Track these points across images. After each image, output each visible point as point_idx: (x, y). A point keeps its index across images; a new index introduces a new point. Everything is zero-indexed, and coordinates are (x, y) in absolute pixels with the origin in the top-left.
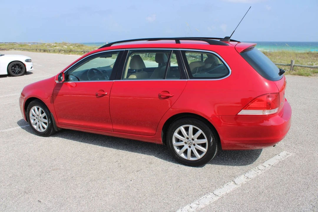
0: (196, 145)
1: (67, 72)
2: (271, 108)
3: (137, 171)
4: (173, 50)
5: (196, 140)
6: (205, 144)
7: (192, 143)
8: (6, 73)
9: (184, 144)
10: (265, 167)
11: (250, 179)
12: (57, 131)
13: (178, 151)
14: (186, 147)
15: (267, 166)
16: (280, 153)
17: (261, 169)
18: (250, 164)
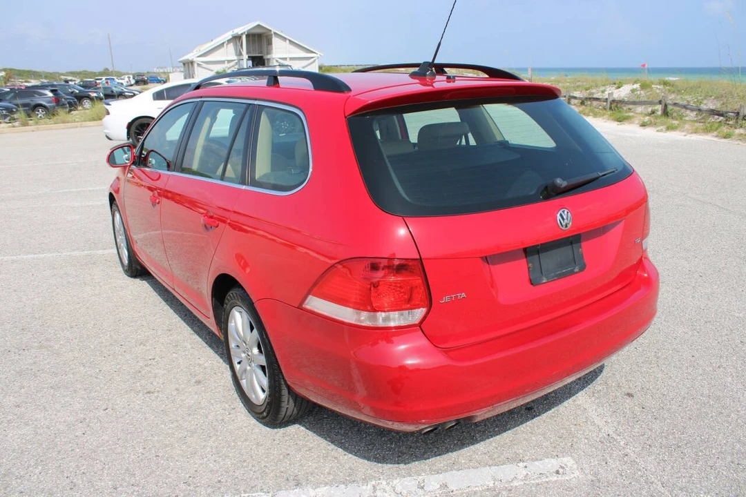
0: (256, 365)
1: (140, 147)
2: (369, 308)
5: (255, 351)
6: (265, 367)
7: (250, 358)
9: (243, 356)
13: (238, 369)
14: (245, 363)
15: (431, 488)
16: (541, 460)
17: (399, 489)
18: (398, 463)
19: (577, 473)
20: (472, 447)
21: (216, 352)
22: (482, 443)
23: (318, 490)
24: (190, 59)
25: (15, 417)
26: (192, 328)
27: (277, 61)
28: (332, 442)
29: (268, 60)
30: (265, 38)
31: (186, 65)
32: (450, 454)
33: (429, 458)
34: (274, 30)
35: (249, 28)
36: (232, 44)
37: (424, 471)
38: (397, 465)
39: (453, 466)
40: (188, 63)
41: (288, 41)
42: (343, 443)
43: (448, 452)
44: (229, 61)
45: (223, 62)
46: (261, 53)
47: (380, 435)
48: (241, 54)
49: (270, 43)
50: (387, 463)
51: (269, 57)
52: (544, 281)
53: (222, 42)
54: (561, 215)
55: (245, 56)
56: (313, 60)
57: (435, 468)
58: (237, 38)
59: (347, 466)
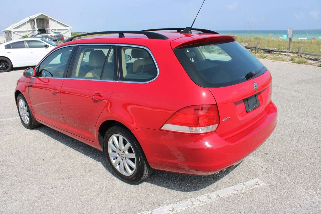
0: (127, 158)
1: (38, 68)
2: (198, 125)
3: (69, 178)
4: (113, 46)
5: (127, 152)
6: (134, 159)
7: (123, 156)
9: (118, 156)
10: (210, 198)
11: (176, 212)
12: (36, 124)
13: (114, 162)
14: (119, 159)
15: (213, 198)
16: (248, 181)
17: (201, 200)
18: (195, 191)
19: (263, 184)
20: (220, 180)
21: (91, 157)
22: (223, 178)
23: (169, 206)
24: (9, 30)
25: (7, 198)
26: (73, 148)
27: (51, 31)
28: (164, 187)
29: (47, 30)
30: (45, 21)
31: (7, 33)
32: (213, 184)
33: (206, 187)
34: (49, 17)
35: (37, 16)
36: (29, 23)
37: (207, 192)
38: (195, 192)
39: (217, 188)
40: (8, 32)
41: (56, 22)
42: (168, 187)
43: (212, 183)
44: (29, 31)
45: (26, 31)
46: (44, 27)
47: (181, 181)
48: (34, 28)
49: (48, 22)
50: (191, 191)
51: (48, 29)
52: (250, 111)
53: (25, 22)
54: (255, 85)
55: (36, 29)
56: (68, 30)
57: (210, 190)
58: (32, 21)
59: (175, 195)
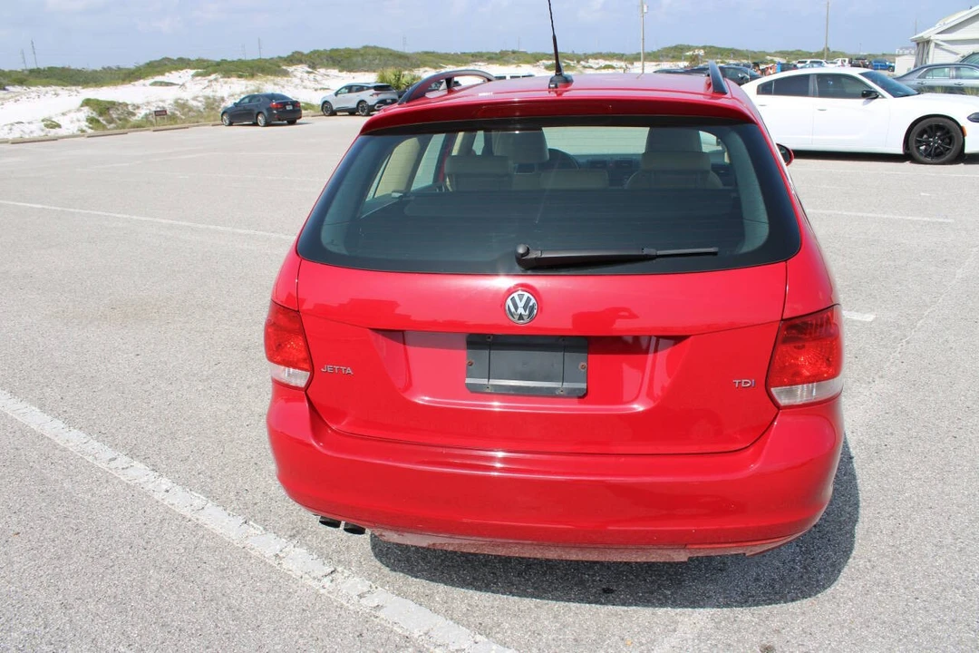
8: (899, 150)
10: (362, 597)
15: (367, 603)
16: (507, 647)
22: (489, 594)
23: (297, 549)
24: (926, 37)
31: (921, 45)
37: (393, 586)
38: (383, 567)
40: (923, 43)
43: (444, 582)
50: (380, 560)
52: (489, 391)
